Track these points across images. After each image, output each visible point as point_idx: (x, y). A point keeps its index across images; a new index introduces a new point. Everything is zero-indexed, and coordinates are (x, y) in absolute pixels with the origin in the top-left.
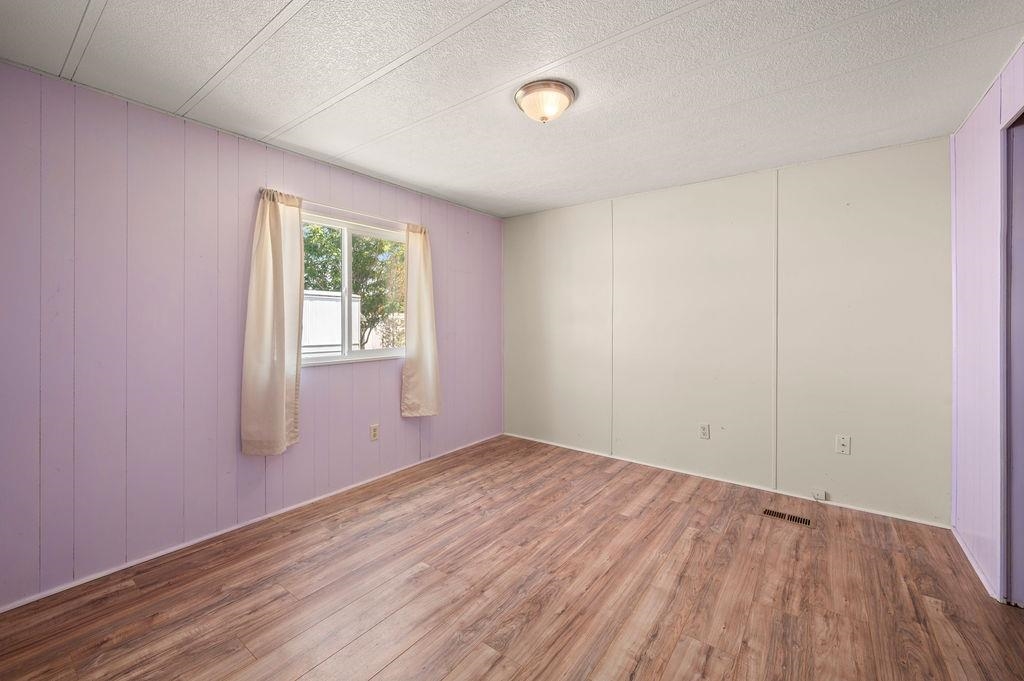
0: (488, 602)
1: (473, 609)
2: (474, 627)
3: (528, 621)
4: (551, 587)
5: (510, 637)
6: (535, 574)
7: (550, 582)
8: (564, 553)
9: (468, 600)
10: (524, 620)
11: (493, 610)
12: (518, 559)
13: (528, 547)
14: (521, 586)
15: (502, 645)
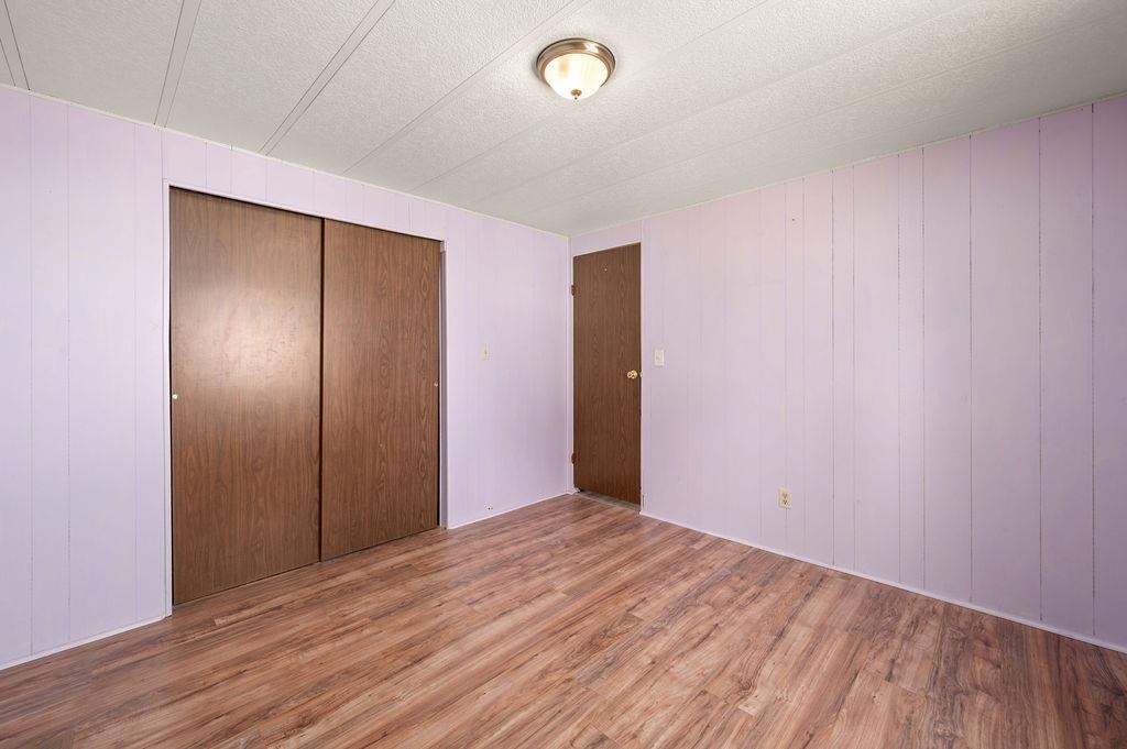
0: (645, 651)
1: (659, 647)
2: (654, 632)
3: (606, 631)
4: (575, 661)
5: (622, 622)
6: (590, 681)
7: (574, 667)
8: (540, 713)
9: (667, 655)
10: (609, 633)
11: (639, 643)
12: (612, 707)
13: (592, 732)
14: (610, 664)
15: (628, 616)
